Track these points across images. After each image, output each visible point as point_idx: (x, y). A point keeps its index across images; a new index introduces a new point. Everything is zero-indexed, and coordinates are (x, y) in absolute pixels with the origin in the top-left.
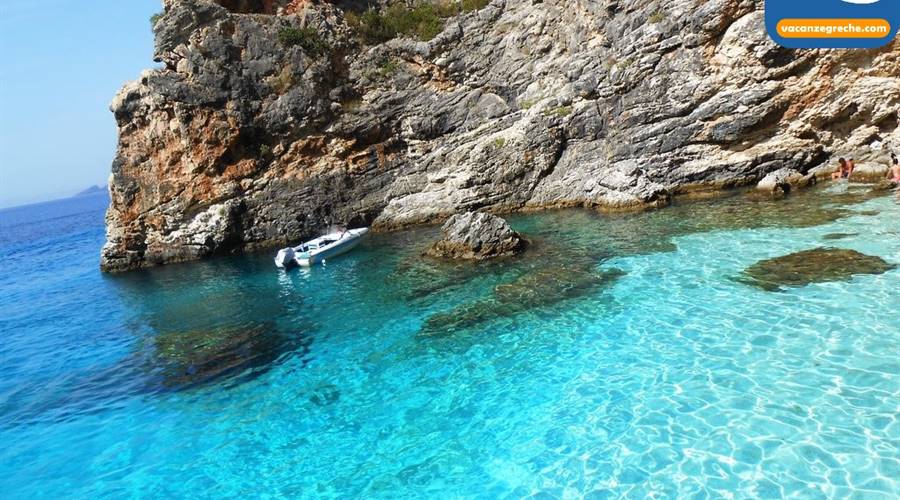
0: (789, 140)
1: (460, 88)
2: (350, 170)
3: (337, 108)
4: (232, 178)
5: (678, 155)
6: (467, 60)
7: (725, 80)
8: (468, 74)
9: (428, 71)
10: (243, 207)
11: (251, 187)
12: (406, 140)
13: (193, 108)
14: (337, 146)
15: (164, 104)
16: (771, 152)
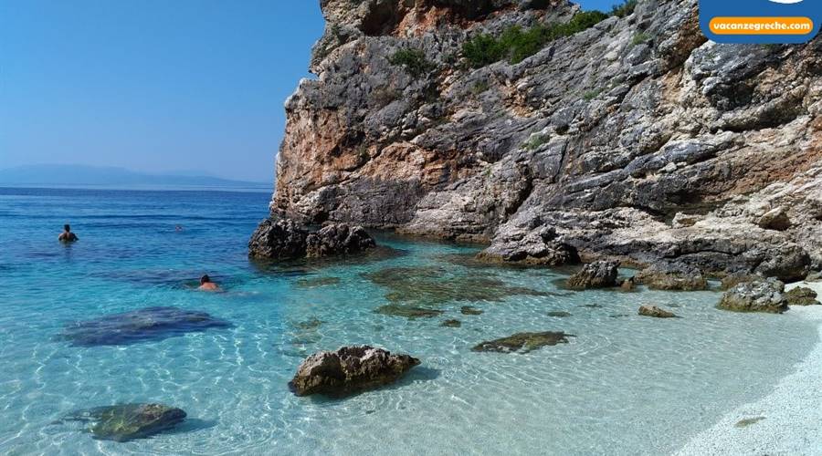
0: (742, 226)
1: (536, 114)
2: (424, 180)
3: (424, 123)
4: (336, 169)
5: (608, 216)
6: (547, 86)
7: (676, 124)
8: (544, 100)
9: (513, 94)
10: (335, 192)
11: (348, 178)
12: (478, 161)
13: (319, 109)
14: (419, 156)
15: (306, 105)
16: (708, 238)
